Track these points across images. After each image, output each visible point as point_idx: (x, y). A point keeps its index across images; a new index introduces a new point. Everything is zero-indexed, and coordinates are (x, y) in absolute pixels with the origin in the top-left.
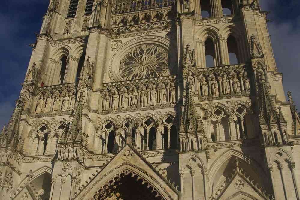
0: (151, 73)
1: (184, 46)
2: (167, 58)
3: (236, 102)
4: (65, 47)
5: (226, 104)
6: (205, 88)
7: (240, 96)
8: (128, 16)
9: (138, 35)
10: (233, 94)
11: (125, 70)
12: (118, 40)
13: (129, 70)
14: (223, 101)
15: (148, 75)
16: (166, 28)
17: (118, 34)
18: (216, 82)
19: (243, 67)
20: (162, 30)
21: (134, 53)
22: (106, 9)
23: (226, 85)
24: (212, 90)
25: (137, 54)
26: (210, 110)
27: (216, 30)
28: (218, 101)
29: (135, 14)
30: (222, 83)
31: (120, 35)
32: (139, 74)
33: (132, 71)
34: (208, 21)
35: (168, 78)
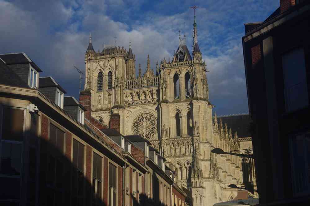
0: (148, 134)
1: (163, 125)
2: (156, 124)
3: (186, 159)
4: (100, 116)
5: (181, 160)
6: (173, 151)
7: (188, 156)
8: (134, 92)
9: (140, 107)
10: (185, 155)
11: (134, 130)
12: (129, 110)
13: (137, 131)
14: (180, 159)
15: (147, 134)
16: (155, 104)
17: (129, 106)
18: (178, 147)
19: (191, 139)
20: (153, 105)
21: (139, 119)
22: (120, 89)
23: (182, 149)
24: (176, 152)
25: (141, 120)
26: (174, 163)
27: (181, 111)
28: (178, 158)
29: (137, 91)
30: (181, 148)
31: (130, 107)
32: (142, 134)
33: (138, 132)
34: (177, 104)
35: (156, 142)
